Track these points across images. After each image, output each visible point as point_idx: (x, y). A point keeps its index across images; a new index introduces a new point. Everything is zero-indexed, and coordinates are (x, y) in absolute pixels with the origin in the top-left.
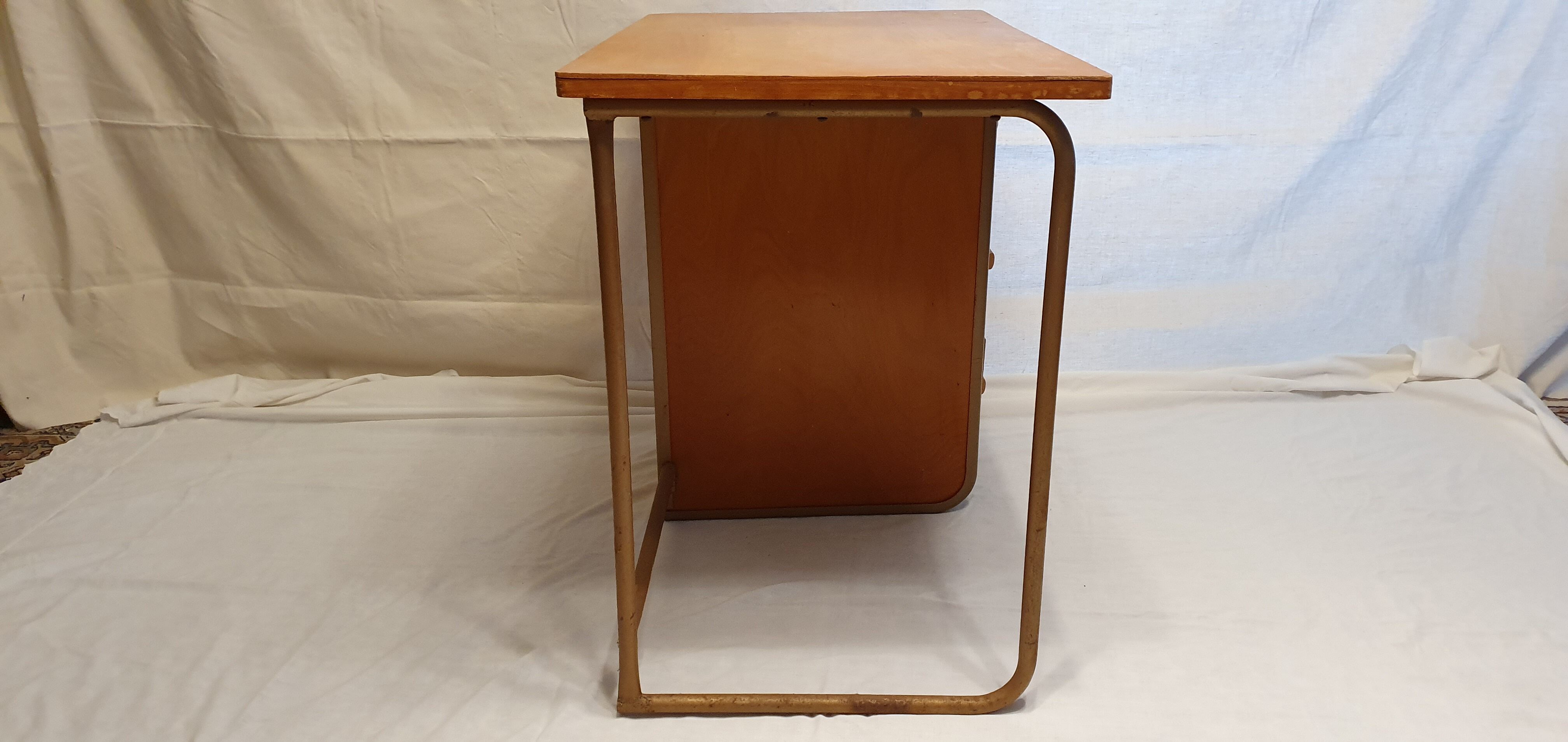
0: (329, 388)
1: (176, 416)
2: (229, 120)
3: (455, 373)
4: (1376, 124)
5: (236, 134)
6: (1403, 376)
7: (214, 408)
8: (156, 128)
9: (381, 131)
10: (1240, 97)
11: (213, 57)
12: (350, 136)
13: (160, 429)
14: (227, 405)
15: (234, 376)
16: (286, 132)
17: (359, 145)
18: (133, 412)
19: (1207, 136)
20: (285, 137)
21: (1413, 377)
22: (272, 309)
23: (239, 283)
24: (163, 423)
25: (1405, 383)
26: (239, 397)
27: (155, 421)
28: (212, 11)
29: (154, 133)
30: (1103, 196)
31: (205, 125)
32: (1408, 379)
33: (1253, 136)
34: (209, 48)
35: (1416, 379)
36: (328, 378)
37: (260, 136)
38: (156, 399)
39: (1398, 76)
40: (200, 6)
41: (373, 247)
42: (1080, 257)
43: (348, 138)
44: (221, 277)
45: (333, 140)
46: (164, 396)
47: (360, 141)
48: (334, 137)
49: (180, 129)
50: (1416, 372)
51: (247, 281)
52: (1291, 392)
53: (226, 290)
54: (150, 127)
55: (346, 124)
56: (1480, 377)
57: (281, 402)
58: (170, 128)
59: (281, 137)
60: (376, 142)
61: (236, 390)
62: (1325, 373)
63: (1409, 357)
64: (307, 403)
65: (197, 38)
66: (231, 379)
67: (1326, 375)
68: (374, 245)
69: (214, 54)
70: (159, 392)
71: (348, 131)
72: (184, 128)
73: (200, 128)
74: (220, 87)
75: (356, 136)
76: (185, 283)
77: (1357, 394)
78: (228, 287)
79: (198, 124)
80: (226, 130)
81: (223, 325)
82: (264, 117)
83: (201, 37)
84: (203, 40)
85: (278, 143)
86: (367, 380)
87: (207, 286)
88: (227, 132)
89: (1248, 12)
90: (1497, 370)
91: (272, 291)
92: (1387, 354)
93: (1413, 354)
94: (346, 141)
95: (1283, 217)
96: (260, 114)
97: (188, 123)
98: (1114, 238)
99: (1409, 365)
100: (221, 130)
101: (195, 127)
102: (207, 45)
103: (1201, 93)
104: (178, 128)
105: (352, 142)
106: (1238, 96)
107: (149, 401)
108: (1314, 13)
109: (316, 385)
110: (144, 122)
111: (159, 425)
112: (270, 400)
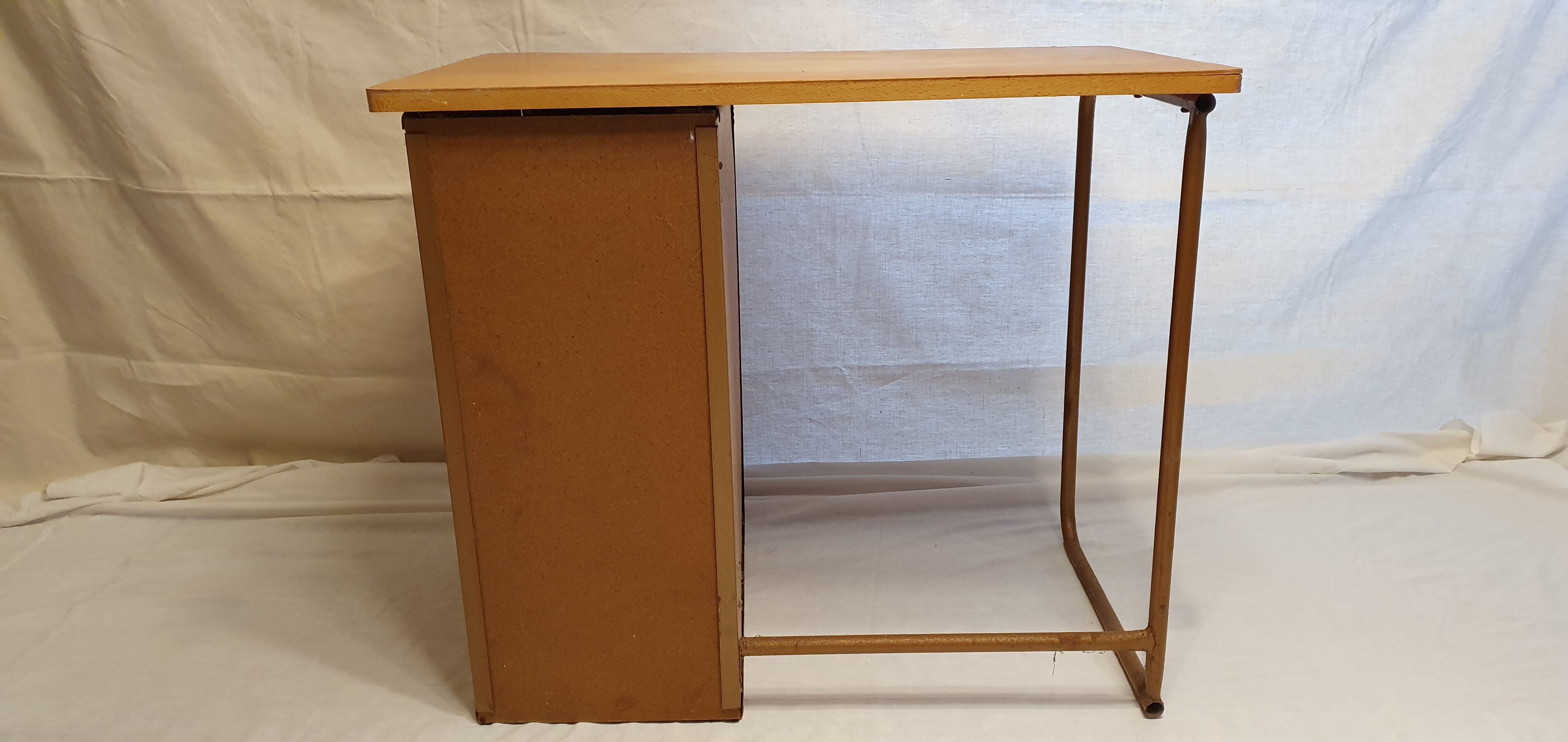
0: (250, 477)
1: (68, 513)
2: (133, 173)
3: (395, 458)
4: (1433, 177)
5: (141, 189)
6: (1460, 455)
7: (114, 503)
8: (45, 180)
9: (308, 185)
10: (1285, 147)
11: (112, 99)
12: (272, 190)
13: (47, 528)
14: (130, 499)
15: (139, 465)
16: (199, 186)
17: (283, 201)
18: (17, 508)
19: (1249, 190)
20: (196, 192)
21: (1472, 456)
22: (182, 388)
23: (148, 359)
24: (52, 521)
25: (1463, 462)
26: (144, 490)
27: (42, 518)
28: (108, 45)
29: (45, 187)
30: (1133, 258)
31: (103, 178)
32: (1467, 458)
33: (1299, 190)
34: (107, 89)
35: (1476, 458)
36: (251, 464)
37: (167, 191)
38: (45, 492)
39: (1460, 124)
40: (96, 40)
41: (300, 317)
42: (1108, 325)
43: (270, 194)
44: (121, 349)
45: (252, 196)
46: (54, 488)
47: (286, 197)
48: (254, 193)
49: (73, 182)
50: (1475, 450)
51: (154, 354)
52: (1339, 473)
53: (131, 366)
54: (38, 179)
55: (268, 178)
56: (1549, 456)
57: (195, 494)
58: (64, 180)
59: (192, 192)
60: (303, 198)
61: (141, 480)
62: (1373, 452)
63: (1465, 433)
64: (227, 495)
65: (95, 80)
66: (134, 469)
67: (1374, 455)
68: (301, 315)
69: (112, 96)
70: (48, 485)
71: (270, 185)
72: (79, 180)
73: (99, 181)
74: (120, 133)
75: (280, 191)
76: (82, 358)
77: (1410, 475)
78: (133, 363)
79: (96, 176)
80: (129, 184)
81: (128, 406)
82: (174, 170)
83: (96, 75)
84: (99, 79)
85: (188, 198)
86: (293, 468)
87: (107, 360)
88: (129, 185)
89: (1296, 52)
90: (1566, 448)
91: (183, 366)
92: (1440, 429)
93: (1471, 430)
94: (269, 196)
95: (1331, 280)
96: (166, 163)
97: (85, 175)
98: (1145, 305)
99: (1467, 442)
100: (124, 183)
101: (92, 180)
102: (104, 85)
103: (1242, 143)
104: (71, 180)
105: (276, 198)
106: (1283, 145)
107: (36, 495)
108: (1368, 53)
109: (235, 473)
110: (31, 173)
111: (47, 522)
112: (182, 492)
